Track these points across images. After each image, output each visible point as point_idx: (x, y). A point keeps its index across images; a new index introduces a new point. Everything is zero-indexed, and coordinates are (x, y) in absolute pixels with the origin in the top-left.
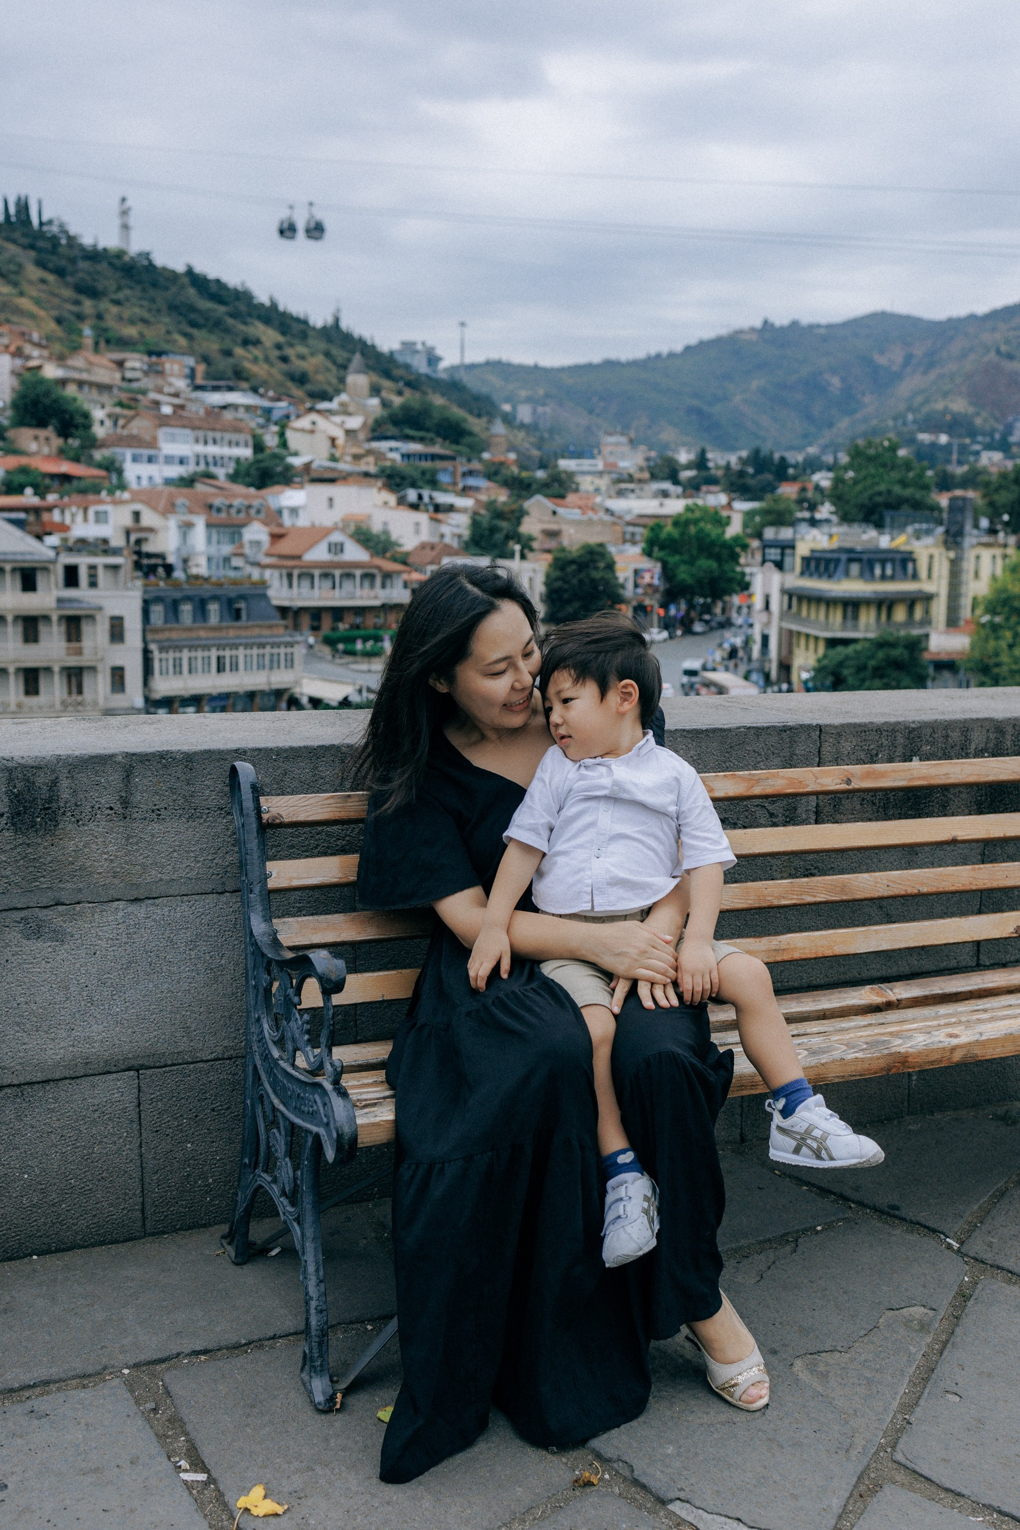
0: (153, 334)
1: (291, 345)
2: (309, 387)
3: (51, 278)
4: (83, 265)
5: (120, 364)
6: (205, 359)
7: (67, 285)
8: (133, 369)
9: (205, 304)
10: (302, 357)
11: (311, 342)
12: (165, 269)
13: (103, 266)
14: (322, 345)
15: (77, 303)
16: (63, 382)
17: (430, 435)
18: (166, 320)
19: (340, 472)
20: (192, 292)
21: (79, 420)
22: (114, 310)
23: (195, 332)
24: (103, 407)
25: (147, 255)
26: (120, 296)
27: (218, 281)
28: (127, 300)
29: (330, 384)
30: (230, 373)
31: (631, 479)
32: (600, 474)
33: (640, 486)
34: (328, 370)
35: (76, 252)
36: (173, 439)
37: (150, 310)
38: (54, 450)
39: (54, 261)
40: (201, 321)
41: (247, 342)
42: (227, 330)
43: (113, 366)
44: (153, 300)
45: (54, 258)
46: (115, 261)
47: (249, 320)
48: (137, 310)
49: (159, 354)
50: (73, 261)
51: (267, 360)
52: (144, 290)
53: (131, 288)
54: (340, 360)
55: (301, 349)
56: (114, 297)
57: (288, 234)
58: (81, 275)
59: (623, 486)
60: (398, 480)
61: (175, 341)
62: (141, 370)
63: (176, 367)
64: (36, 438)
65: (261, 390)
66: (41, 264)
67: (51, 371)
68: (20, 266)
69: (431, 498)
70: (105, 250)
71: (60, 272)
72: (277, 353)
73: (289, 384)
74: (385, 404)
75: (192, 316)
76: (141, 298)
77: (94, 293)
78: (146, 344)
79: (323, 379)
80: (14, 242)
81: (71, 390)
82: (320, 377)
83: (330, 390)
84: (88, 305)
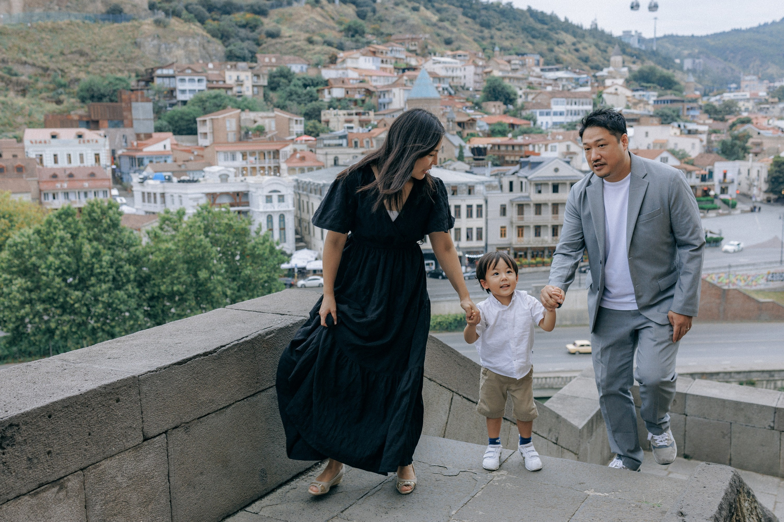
0: (516, 44)
1: (580, 42)
2: (590, 63)
3: (469, 20)
4: (483, 12)
5: (509, 62)
6: (542, 55)
7: (476, 23)
8: (515, 64)
9: (539, 26)
10: (585, 48)
11: (586, 39)
12: (518, 9)
13: (492, 13)
14: (592, 40)
15: (482, 32)
16: (504, 78)
17: (655, 85)
18: (522, 36)
19: (637, 115)
20: (531, 20)
21: (512, 96)
22: (498, 33)
23: (535, 40)
24: (521, 89)
25: (510, 4)
26: (500, 26)
27: (542, 13)
28: (504, 28)
29: (600, 61)
30: (553, 61)
31: (766, 102)
32: (748, 100)
33: (773, 105)
34: (598, 54)
35: (480, 7)
36: (557, 104)
37: (514, 32)
38: (502, 112)
39: (471, 12)
40: (538, 35)
41: (558, 43)
42: (551, 39)
43: (506, 63)
44: (515, 26)
45: (470, 11)
46: (497, 9)
47: (559, 31)
48: (508, 32)
49: (523, 55)
50: (478, 11)
51: (569, 51)
52: (510, 22)
53: (505, 21)
54: (602, 48)
55: (585, 44)
56: (498, 27)
57: (635, 8)
58: (482, 18)
59: (762, 106)
60: (665, 118)
61: (527, 46)
62: (519, 64)
63: (531, 60)
64: (494, 106)
65: (569, 68)
66: (465, 14)
67: (497, 73)
68: (456, 16)
69: (685, 127)
70: (492, 3)
71: (474, 18)
72: (573, 47)
73: (582, 63)
74: (630, 70)
75: (533, 32)
76: (509, 26)
77: (487, 26)
78: (514, 49)
79: (597, 59)
80: (453, 5)
81: (507, 82)
82: (595, 58)
83: (600, 65)
84: (486, 32)
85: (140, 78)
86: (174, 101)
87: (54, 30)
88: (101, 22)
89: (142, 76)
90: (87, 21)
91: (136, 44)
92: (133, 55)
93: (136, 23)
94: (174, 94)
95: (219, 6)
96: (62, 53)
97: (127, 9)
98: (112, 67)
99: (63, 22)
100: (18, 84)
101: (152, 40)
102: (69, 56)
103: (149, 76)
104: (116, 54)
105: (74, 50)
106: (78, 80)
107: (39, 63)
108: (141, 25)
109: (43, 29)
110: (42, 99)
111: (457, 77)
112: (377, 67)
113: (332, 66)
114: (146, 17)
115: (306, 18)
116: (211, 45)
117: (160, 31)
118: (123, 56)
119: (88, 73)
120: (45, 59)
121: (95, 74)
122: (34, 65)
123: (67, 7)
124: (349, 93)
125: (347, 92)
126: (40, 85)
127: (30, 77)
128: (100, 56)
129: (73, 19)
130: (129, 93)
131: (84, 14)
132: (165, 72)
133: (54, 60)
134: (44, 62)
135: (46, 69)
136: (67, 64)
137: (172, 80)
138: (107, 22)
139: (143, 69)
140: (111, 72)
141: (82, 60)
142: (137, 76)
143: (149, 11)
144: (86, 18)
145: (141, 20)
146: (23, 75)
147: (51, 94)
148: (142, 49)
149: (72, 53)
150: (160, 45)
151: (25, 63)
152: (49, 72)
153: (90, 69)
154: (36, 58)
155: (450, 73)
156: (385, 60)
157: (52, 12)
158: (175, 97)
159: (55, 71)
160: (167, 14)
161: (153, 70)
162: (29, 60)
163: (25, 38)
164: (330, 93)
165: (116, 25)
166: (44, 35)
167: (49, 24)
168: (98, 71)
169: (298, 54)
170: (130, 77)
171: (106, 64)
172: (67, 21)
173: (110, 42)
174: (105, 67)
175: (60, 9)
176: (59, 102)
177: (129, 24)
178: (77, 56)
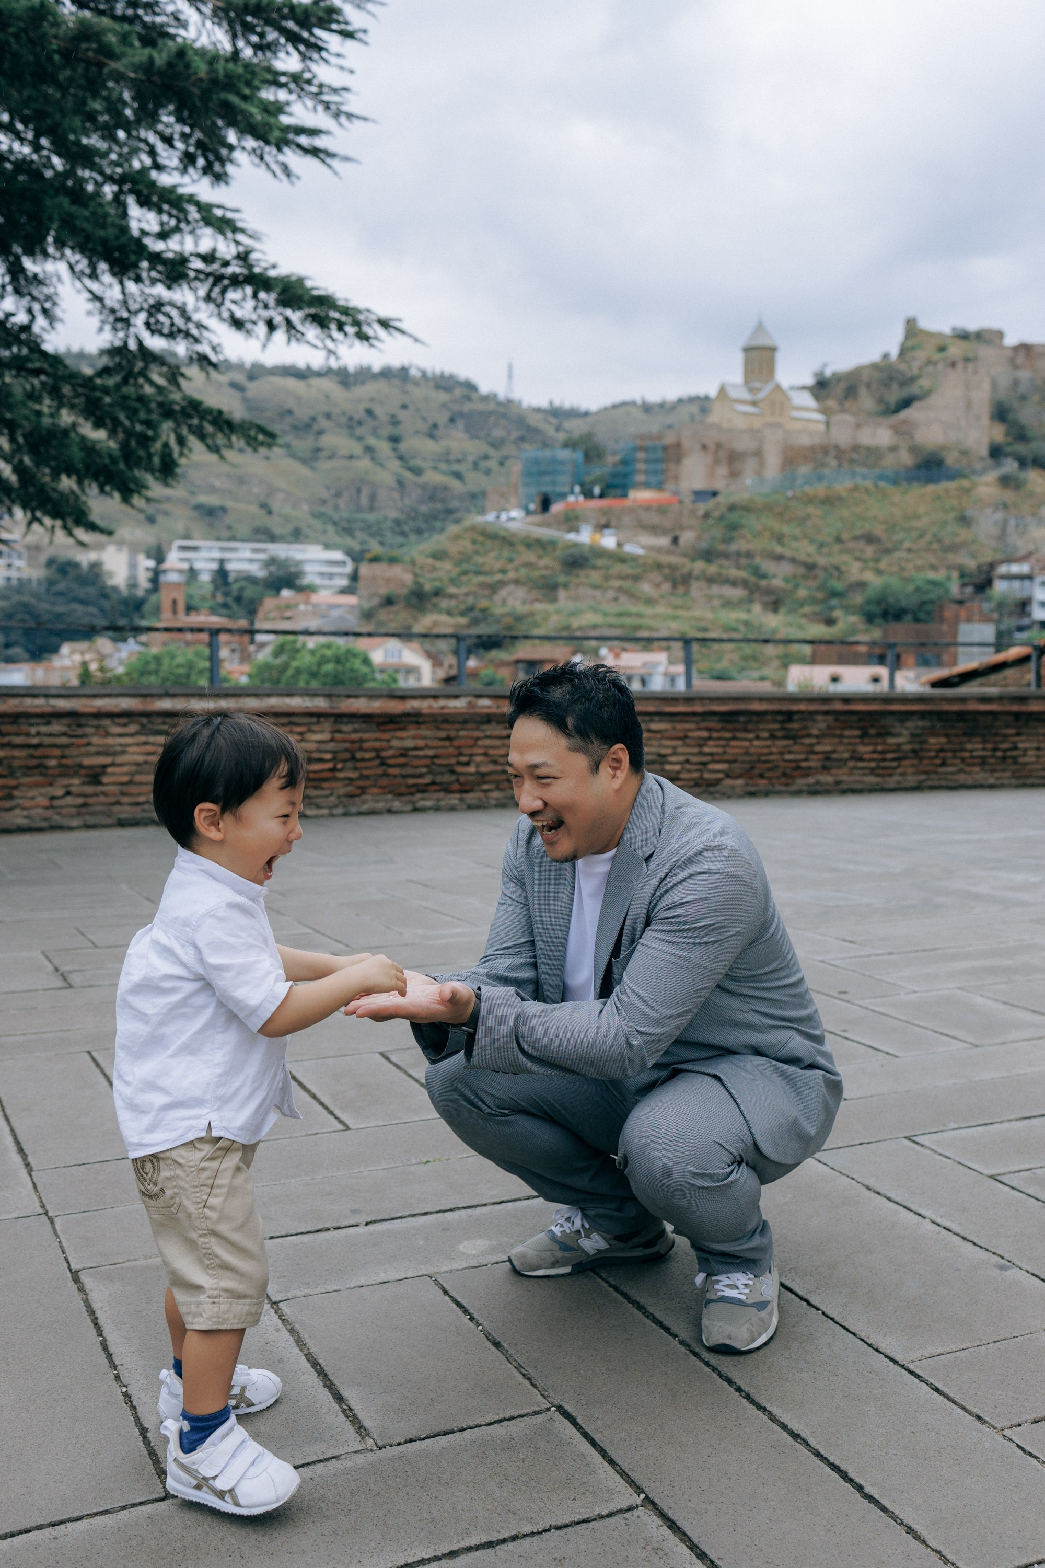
85: (966, 580)
86: (1026, 621)
87: (829, 501)
88: (905, 484)
89: (971, 576)
90: (882, 484)
91: (964, 520)
92: (958, 540)
93: (965, 483)
94: (1028, 609)
96: (838, 540)
97: (951, 459)
98: (919, 562)
99: (842, 486)
100: (768, 591)
102: (850, 545)
103: (984, 577)
104: (928, 537)
105: (858, 532)
106: (862, 585)
107: (802, 556)
108: (974, 485)
109: (810, 500)
110: (805, 616)
114: (984, 471)
117: (1009, 495)
118: (939, 541)
119: (879, 572)
120: (812, 549)
121: (891, 574)
122: (793, 560)
123: (852, 461)
126: (802, 593)
127: (786, 580)
128: (901, 542)
129: (859, 480)
130: (955, 607)
131: (878, 471)
132: (1015, 569)
133: (825, 550)
134: (809, 555)
135: (811, 567)
136: (846, 558)
137: (1027, 583)
138: (915, 484)
139: (971, 564)
140: (919, 569)
141: (869, 551)
142: (962, 576)
143: (989, 462)
144: (881, 477)
145: (975, 478)
146: (775, 576)
147: (817, 608)
148: (974, 528)
149: (855, 538)
150: (1005, 522)
151: (780, 558)
152: (816, 572)
153: (882, 565)
154: (797, 550)
157: (826, 471)
158: (1029, 615)
159: (825, 569)
160: (1023, 463)
161: (992, 566)
162: (787, 552)
163: (781, 515)
165: (931, 488)
166: (811, 510)
167: (820, 490)
168: (895, 569)
170: (949, 578)
171: (910, 556)
172: (848, 484)
173: (917, 517)
174: (907, 561)
175: (840, 466)
176: (830, 622)
177: (951, 485)
178: (861, 544)
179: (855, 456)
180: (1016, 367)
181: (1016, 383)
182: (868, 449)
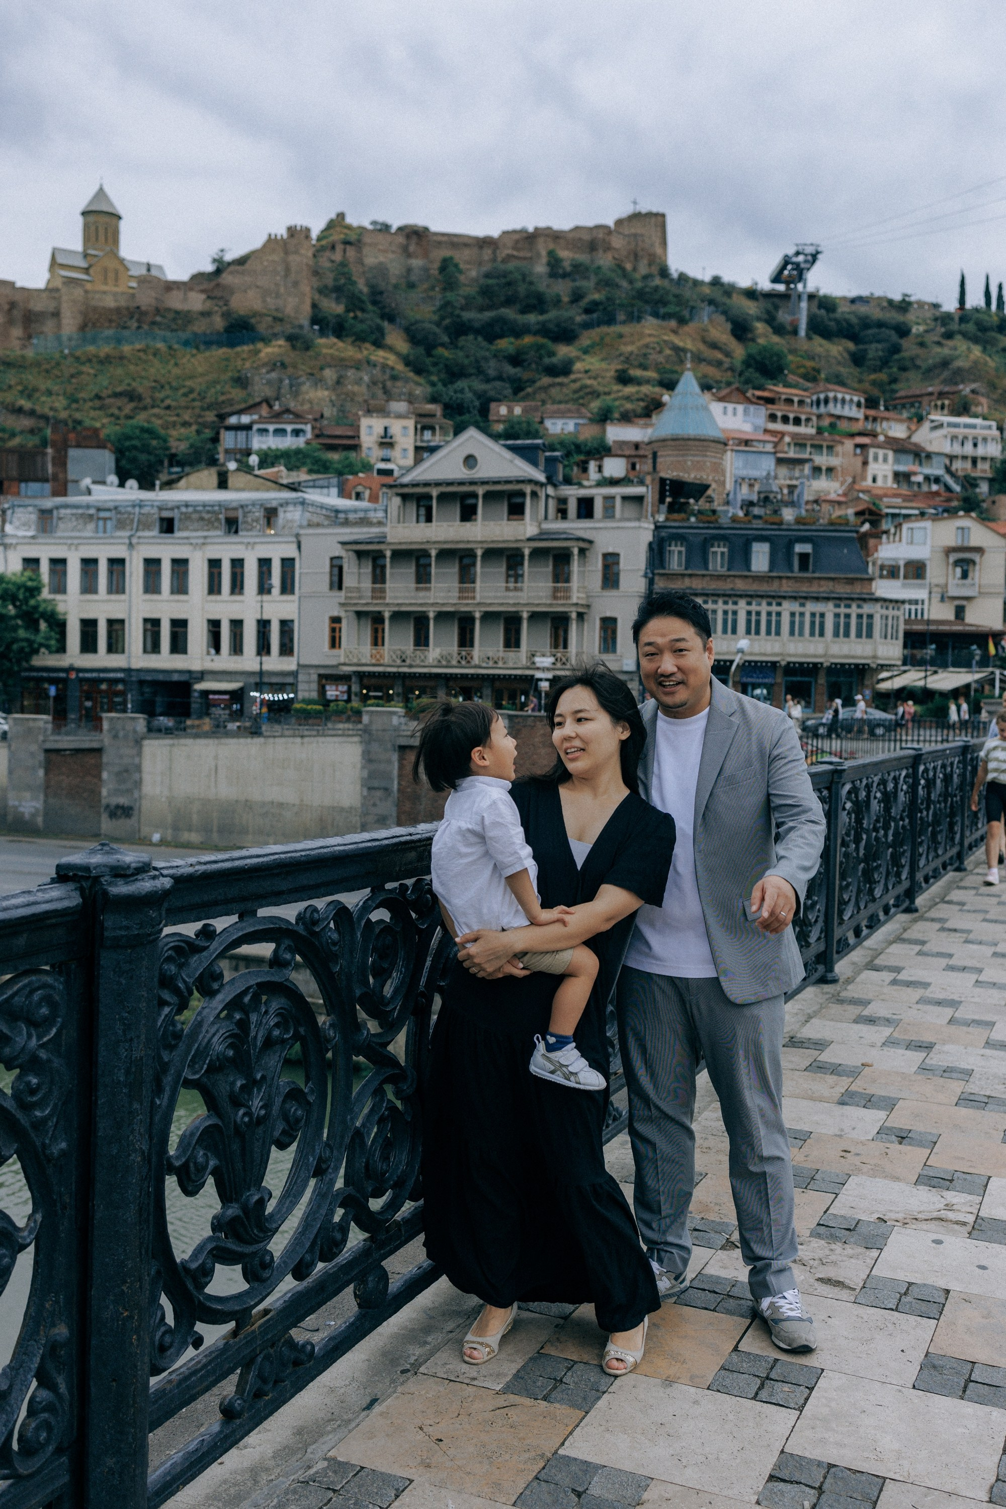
90: (177, 346)
95: (477, 325)
96: (97, 396)
97: (261, 325)
101: (268, 372)
102: (108, 401)
103: (216, 430)
104: (193, 396)
105: (119, 389)
107: (44, 411)
111: (984, 459)
112: (756, 428)
113: (642, 421)
115: (648, 340)
116: (399, 384)
120: (60, 404)
123: (154, 323)
124: (638, 467)
125: (633, 466)
128: (163, 399)
129: (153, 342)
131: (184, 335)
132: (244, 419)
133: (75, 406)
141: (127, 407)
144: (179, 340)
148: (249, 388)
149: (116, 395)
151: (20, 411)
154: (44, 403)
155: (968, 449)
156: (791, 416)
161: (222, 417)
162: (29, 406)
163: (47, 371)
164: (600, 469)
166: (84, 368)
167: (106, 350)
169: (581, 401)
172: (141, 346)
175: (139, 328)
177: (245, 348)
178: (121, 401)
179: (158, 319)
180: (409, 255)
181: (409, 270)
182: (177, 312)
